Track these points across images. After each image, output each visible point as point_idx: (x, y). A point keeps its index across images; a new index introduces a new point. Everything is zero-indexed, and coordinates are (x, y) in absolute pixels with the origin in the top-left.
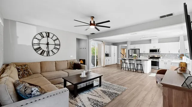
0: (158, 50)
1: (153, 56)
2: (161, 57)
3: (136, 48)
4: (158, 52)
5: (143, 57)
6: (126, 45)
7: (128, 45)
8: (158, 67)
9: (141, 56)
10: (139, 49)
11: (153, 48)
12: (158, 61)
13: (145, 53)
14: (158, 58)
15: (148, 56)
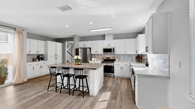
0: (113, 49)
1: (107, 58)
2: (117, 59)
3: (86, 47)
4: (113, 52)
5: (95, 59)
6: (72, 42)
7: (75, 42)
8: (113, 74)
9: (93, 59)
10: (90, 48)
11: (107, 47)
12: (113, 65)
13: (98, 54)
14: (113, 61)
15: (101, 59)
